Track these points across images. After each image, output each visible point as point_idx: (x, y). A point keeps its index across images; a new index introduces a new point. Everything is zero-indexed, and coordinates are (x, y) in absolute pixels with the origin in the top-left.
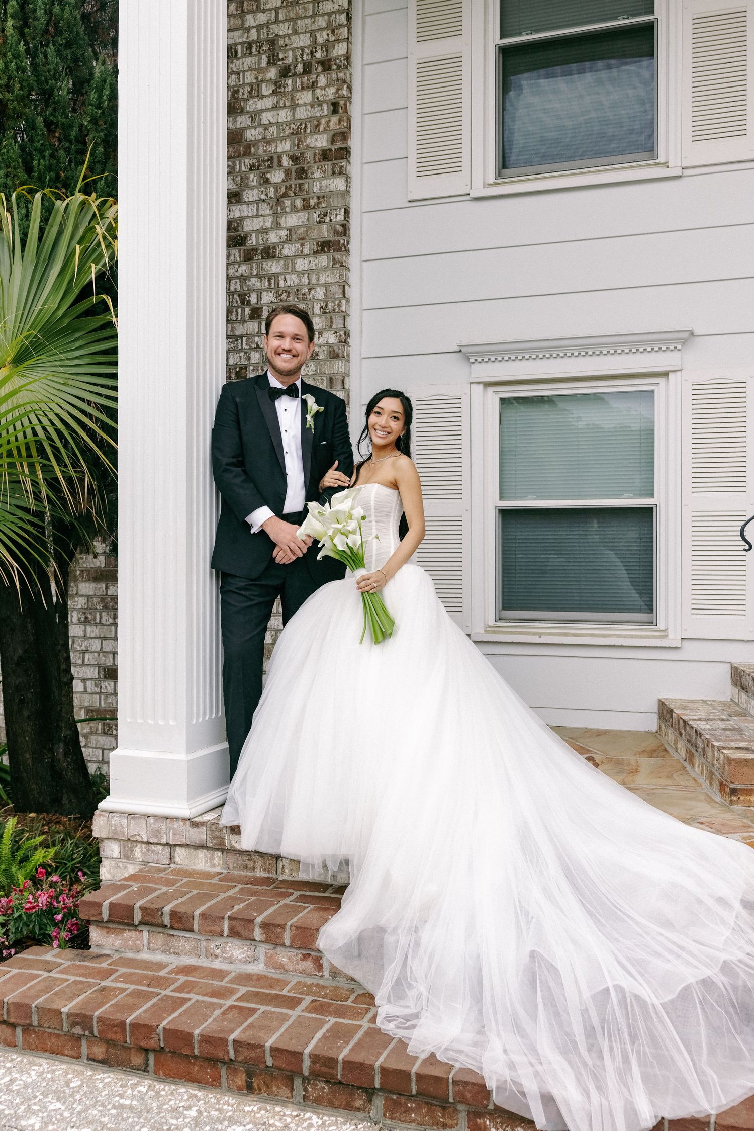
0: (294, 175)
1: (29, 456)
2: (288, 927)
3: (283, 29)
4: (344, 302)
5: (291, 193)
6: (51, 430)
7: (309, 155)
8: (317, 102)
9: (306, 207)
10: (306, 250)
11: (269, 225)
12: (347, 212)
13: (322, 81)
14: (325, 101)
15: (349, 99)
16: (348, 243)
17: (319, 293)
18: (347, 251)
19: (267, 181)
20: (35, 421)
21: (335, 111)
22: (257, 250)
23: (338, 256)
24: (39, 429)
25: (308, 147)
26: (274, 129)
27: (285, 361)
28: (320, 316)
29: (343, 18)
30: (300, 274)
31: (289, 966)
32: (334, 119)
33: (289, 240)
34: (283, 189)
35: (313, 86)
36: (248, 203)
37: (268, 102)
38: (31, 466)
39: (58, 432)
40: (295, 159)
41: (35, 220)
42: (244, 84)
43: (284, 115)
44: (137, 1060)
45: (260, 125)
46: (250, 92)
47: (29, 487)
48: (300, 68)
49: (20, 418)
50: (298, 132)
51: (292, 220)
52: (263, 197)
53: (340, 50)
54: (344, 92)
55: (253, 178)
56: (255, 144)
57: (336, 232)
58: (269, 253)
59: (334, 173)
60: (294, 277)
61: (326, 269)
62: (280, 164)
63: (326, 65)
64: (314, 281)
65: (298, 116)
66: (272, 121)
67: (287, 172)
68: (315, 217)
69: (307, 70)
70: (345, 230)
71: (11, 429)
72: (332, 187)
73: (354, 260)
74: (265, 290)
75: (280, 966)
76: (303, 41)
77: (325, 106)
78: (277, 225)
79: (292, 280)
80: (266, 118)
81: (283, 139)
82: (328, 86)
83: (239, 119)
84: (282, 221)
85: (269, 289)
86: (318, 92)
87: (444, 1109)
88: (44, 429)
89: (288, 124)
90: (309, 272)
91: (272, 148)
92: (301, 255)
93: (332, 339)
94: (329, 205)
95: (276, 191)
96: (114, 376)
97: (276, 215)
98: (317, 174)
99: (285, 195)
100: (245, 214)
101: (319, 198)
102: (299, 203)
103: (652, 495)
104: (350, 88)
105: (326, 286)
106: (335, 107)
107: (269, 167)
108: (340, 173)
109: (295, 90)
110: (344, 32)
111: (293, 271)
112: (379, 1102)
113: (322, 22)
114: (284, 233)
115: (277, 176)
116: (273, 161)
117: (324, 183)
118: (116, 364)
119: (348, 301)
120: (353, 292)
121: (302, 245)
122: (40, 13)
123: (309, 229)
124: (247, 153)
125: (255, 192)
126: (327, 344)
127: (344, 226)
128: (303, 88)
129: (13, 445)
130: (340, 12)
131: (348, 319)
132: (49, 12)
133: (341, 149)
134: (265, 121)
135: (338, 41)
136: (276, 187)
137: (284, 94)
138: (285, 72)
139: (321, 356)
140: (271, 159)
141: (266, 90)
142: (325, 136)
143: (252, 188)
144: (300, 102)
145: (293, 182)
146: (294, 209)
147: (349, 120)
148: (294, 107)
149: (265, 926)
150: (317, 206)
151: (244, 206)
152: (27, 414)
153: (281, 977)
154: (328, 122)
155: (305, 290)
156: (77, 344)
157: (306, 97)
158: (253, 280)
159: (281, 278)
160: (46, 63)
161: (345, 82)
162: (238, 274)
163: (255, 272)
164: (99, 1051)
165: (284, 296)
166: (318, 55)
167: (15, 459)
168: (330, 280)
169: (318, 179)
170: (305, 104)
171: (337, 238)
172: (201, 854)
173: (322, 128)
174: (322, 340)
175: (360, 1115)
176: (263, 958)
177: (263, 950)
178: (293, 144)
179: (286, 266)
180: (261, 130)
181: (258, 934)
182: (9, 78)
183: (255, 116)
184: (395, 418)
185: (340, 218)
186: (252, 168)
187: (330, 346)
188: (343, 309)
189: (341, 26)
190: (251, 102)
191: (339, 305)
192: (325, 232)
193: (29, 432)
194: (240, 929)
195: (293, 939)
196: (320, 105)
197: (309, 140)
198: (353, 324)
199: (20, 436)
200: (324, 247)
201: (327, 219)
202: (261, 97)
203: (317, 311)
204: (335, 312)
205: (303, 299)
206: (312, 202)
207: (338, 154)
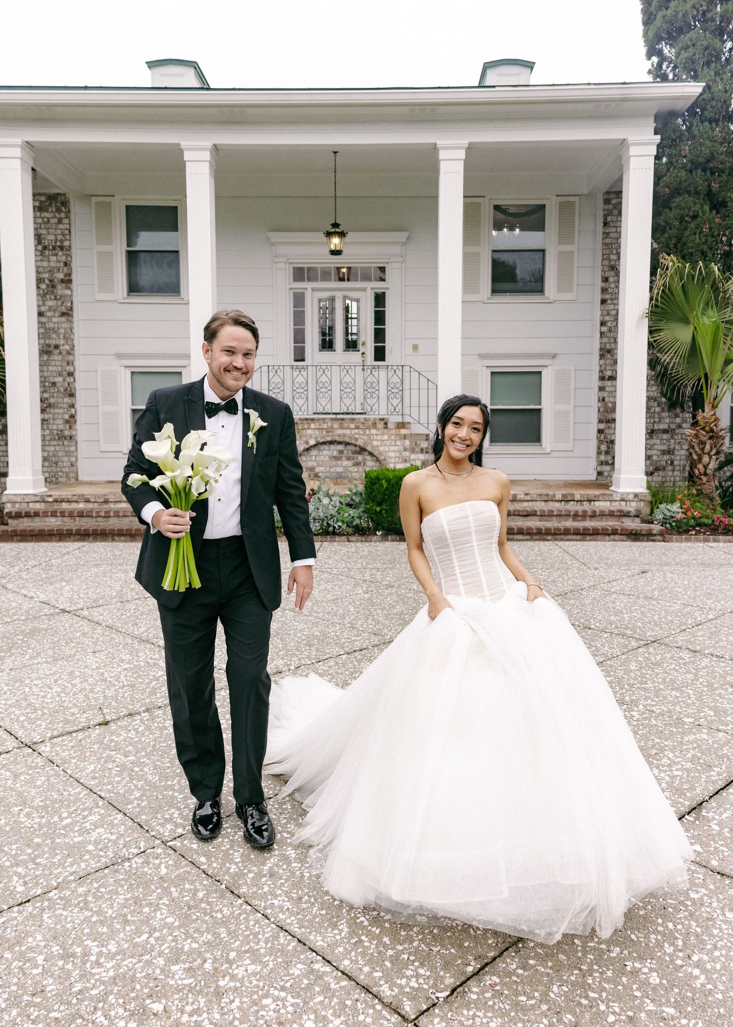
4: (71, 334)
7: (56, 280)
8: (58, 261)
9: (56, 299)
10: (56, 315)
11: (41, 304)
12: (72, 303)
13: (60, 253)
14: (62, 261)
15: (71, 261)
16: (73, 313)
17: (62, 331)
18: (72, 316)
19: (40, 288)
23: (69, 318)
25: (55, 277)
26: (42, 269)
28: (62, 339)
29: (67, 232)
30: (54, 323)
32: (66, 268)
33: (49, 310)
35: (56, 255)
37: (39, 259)
40: (50, 281)
43: (46, 264)
44: (30, 539)
45: (36, 267)
48: (51, 247)
50: (51, 271)
51: (51, 303)
52: (39, 294)
53: (66, 243)
54: (69, 259)
57: (68, 310)
58: (42, 314)
59: (66, 288)
61: (64, 322)
62: (45, 282)
63: (62, 248)
64: (60, 326)
65: (51, 265)
66: (41, 266)
67: (48, 285)
68: (60, 303)
69: (54, 248)
70: (71, 309)
72: (66, 293)
73: (75, 319)
75: (65, 522)
76: (52, 237)
77: (62, 263)
78: (44, 304)
79: (51, 325)
81: (46, 273)
82: (62, 256)
84: (46, 303)
85: (42, 328)
86: (59, 257)
89: (47, 268)
90: (58, 323)
91: (41, 276)
92: (54, 316)
93: (68, 348)
94: (65, 299)
95: (43, 292)
97: (44, 301)
98: (60, 287)
99: (47, 294)
101: (60, 296)
102: (53, 297)
104: (71, 257)
105: (65, 328)
106: (66, 264)
108: (69, 288)
109: (49, 255)
110: (68, 237)
111: (51, 322)
112: (91, 538)
113: (59, 232)
114: (47, 308)
116: (41, 280)
117: (63, 291)
119: (73, 334)
120: (75, 331)
121: (55, 313)
123: (57, 307)
125: (36, 291)
127: (71, 307)
128: (52, 255)
130: (66, 229)
131: (73, 341)
133: (69, 279)
135: (66, 240)
136: (43, 290)
138: (45, 248)
142: (62, 274)
144: (52, 260)
145: (50, 289)
146: (51, 299)
147: (71, 269)
148: (49, 262)
150: (60, 299)
154: (63, 269)
155: (56, 329)
157: (54, 258)
159: (47, 324)
161: (69, 255)
164: (19, 538)
165: (48, 331)
166: (58, 244)
168: (66, 326)
169: (60, 289)
170: (54, 261)
171: (68, 312)
173: (61, 271)
174: (64, 348)
175: (87, 540)
177: (60, 519)
178: (50, 276)
179: (48, 319)
185: (69, 304)
187: (67, 350)
188: (71, 337)
189: (66, 234)
192: (64, 310)
196: (60, 262)
197: (56, 275)
198: (76, 342)
200: (63, 314)
201: (64, 304)
203: (61, 336)
204: (69, 338)
205: (56, 332)
206: (58, 297)
207: (67, 281)
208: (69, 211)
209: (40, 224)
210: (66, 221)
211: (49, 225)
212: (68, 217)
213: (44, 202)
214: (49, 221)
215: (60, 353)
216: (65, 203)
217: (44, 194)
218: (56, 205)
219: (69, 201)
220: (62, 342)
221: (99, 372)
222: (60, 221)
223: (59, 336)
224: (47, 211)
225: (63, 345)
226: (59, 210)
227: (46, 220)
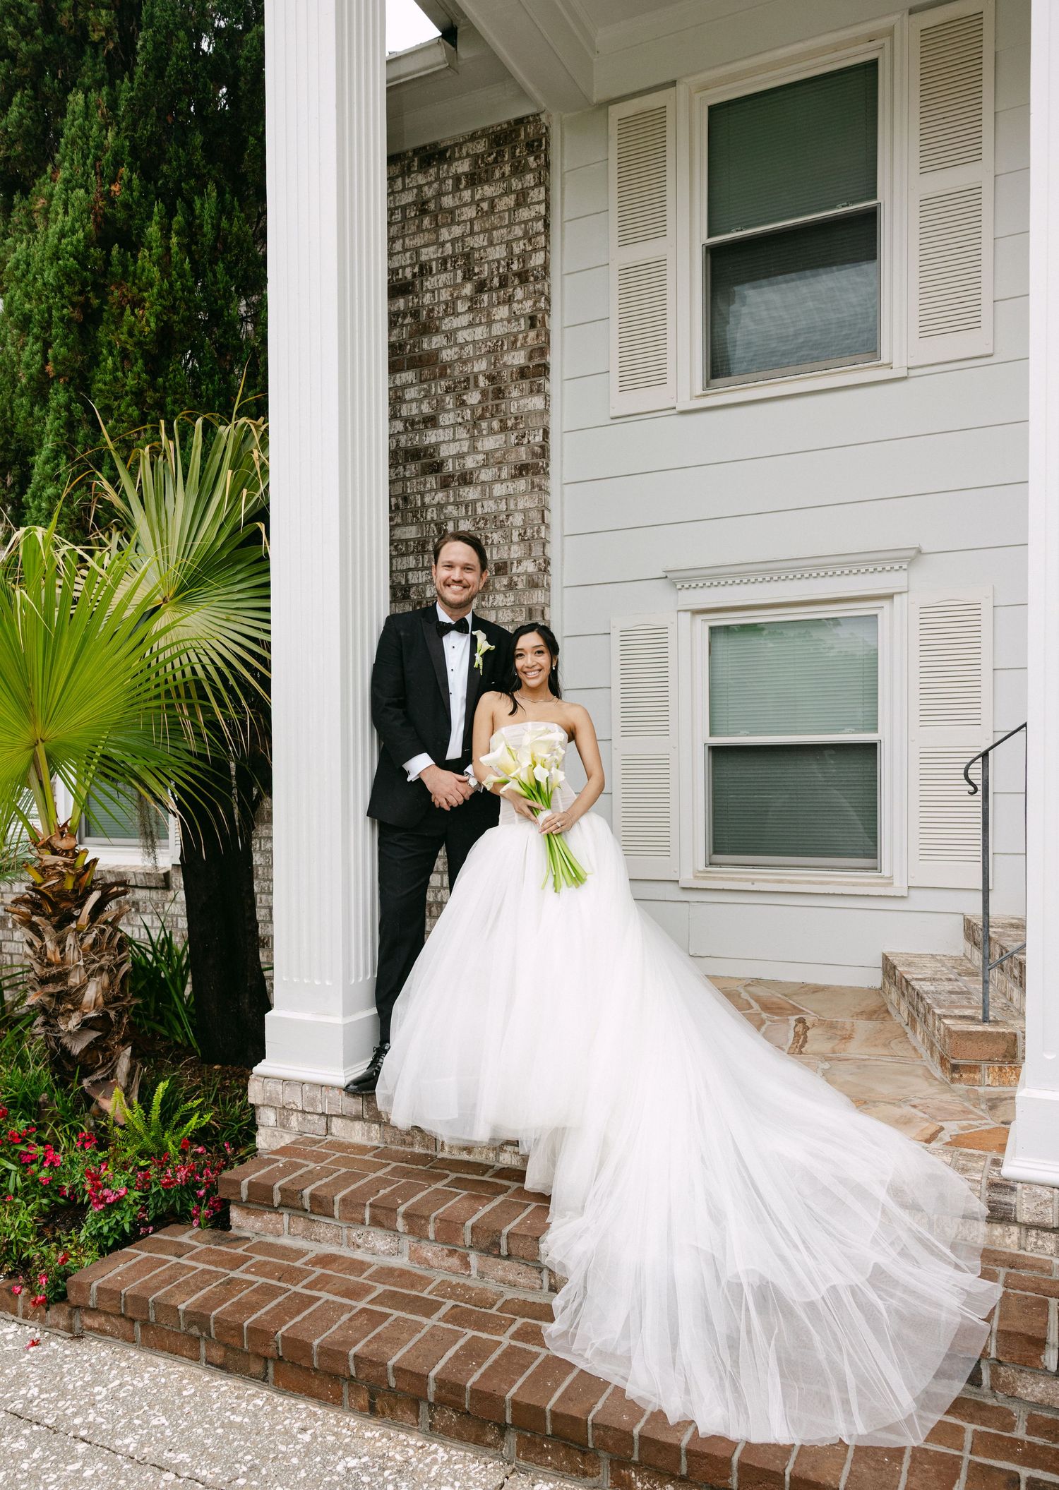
0: (490, 395)
1: (188, 696)
2: (432, 1219)
3: (479, 241)
4: (543, 528)
5: (488, 415)
6: (211, 669)
7: (505, 374)
8: (514, 317)
9: (504, 428)
10: (504, 475)
11: (465, 449)
12: (546, 433)
13: (519, 294)
14: (522, 316)
15: (547, 312)
16: (548, 465)
17: (518, 519)
18: (547, 474)
19: (463, 403)
20: (194, 659)
21: (533, 326)
22: (453, 476)
23: (537, 480)
24: (198, 668)
25: (505, 365)
26: (470, 348)
27: (455, 593)
28: (518, 543)
29: (539, 226)
30: (498, 500)
31: (434, 1262)
32: (532, 334)
33: (486, 465)
34: (480, 411)
35: (509, 300)
36: (444, 427)
37: (464, 320)
38: (190, 706)
39: (218, 669)
40: (491, 378)
41: (197, 447)
42: (439, 303)
43: (480, 333)
44: (256, 1367)
45: (456, 344)
46: (445, 311)
47: (189, 729)
48: (496, 282)
49: (178, 655)
50: (495, 350)
51: (489, 443)
52: (460, 420)
53: (537, 259)
54: (542, 305)
55: (449, 401)
56: (450, 364)
57: (534, 454)
58: (466, 479)
59: (532, 391)
60: (491, 503)
61: (524, 493)
62: (476, 385)
63: (523, 277)
64: (512, 507)
65: (494, 333)
66: (469, 339)
67: (484, 393)
68: (513, 439)
69: (504, 284)
70: (544, 451)
71: (169, 666)
72: (530, 407)
73: (554, 484)
74: (463, 518)
75: (424, 1262)
76: (499, 252)
77: (522, 321)
78: (474, 450)
79: (490, 506)
80: (462, 336)
81: (480, 357)
82: (525, 299)
83: (435, 339)
84: (479, 445)
85: (466, 517)
86: (515, 306)
87: (584, 1453)
88: (204, 667)
89: (484, 341)
90: (507, 497)
91: (468, 369)
92: (498, 480)
93: (529, 566)
94: (527, 426)
95: (473, 413)
96: (268, 610)
97: (472, 438)
98: (515, 394)
99: (482, 417)
100: (441, 439)
101: (516, 418)
102: (496, 425)
103: (875, 730)
104: (548, 300)
105: (525, 511)
106: (533, 321)
107: (466, 388)
108: (539, 391)
109: (491, 305)
110: (541, 240)
111: (491, 497)
112: (512, 1439)
113: (518, 231)
114: (481, 457)
115: (473, 398)
116: (468, 382)
117: (522, 402)
118: (268, 597)
119: (548, 527)
120: (553, 518)
121: (500, 469)
122: (207, 228)
123: (507, 452)
124: (443, 375)
125: (452, 415)
126: (526, 573)
127: (542, 447)
128: (499, 303)
129: (172, 684)
130: (537, 219)
131: (547, 546)
132: (216, 227)
133: (539, 365)
134: (460, 340)
135: (535, 250)
136: (473, 409)
137: (480, 310)
138: (481, 287)
139: (520, 586)
140: (467, 380)
141: (462, 307)
142: (522, 353)
143: (448, 411)
144: (497, 318)
145: (490, 403)
146: (492, 432)
147: (547, 334)
148: (490, 323)
149: (407, 1216)
150: (515, 427)
151: (441, 430)
152: (185, 650)
153: (425, 1273)
154: (525, 338)
155: (503, 517)
156: (240, 577)
157: (502, 312)
158: (450, 508)
159: (479, 505)
160: (215, 283)
161: (543, 294)
162: (434, 502)
163: (452, 500)
164: (217, 1354)
165: (481, 524)
166: (515, 267)
167: (175, 701)
168: (528, 505)
169: (516, 399)
170: (502, 320)
171: (535, 461)
172: (358, 1125)
173: (519, 344)
174: (521, 569)
175: (492, 1451)
176: (406, 1251)
177: (407, 1242)
178: (489, 363)
179: (483, 491)
180: (456, 349)
181: (401, 1224)
182: (175, 299)
183: (450, 335)
184: (539, 652)
185: (539, 439)
186: (448, 390)
187: (530, 575)
188: (543, 535)
189: (538, 234)
190: (447, 320)
191: (538, 532)
192: (523, 455)
193: (188, 670)
194: (382, 1218)
195: (437, 1233)
196: (517, 320)
197: (505, 358)
198: (553, 551)
199: (179, 674)
200: (522, 470)
201: (525, 441)
202: (456, 314)
203: (515, 538)
204: (534, 539)
205: (501, 526)
206: (510, 423)
207: (535, 372)
208: (547, 165)
209: (471, 221)
210: (537, 194)
211: (495, 220)
212: (543, 182)
213: (481, 156)
214: (492, 206)
215: (511, 586)
216: (538, 145)
217: (484, 133)
218: (513, 155)
219: (547, 135)
220: (516, 551)
221: (615, 635)
222: (522, 199)
223: (507, 537)
224: (488, 181)
225: (519, 562)
226: (519, 169)
227: (485, 206)
